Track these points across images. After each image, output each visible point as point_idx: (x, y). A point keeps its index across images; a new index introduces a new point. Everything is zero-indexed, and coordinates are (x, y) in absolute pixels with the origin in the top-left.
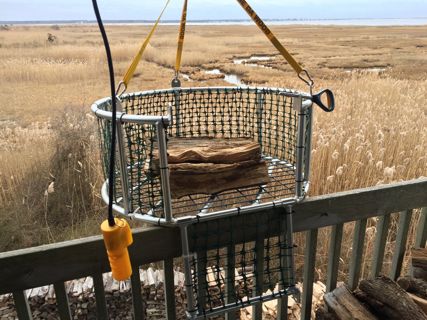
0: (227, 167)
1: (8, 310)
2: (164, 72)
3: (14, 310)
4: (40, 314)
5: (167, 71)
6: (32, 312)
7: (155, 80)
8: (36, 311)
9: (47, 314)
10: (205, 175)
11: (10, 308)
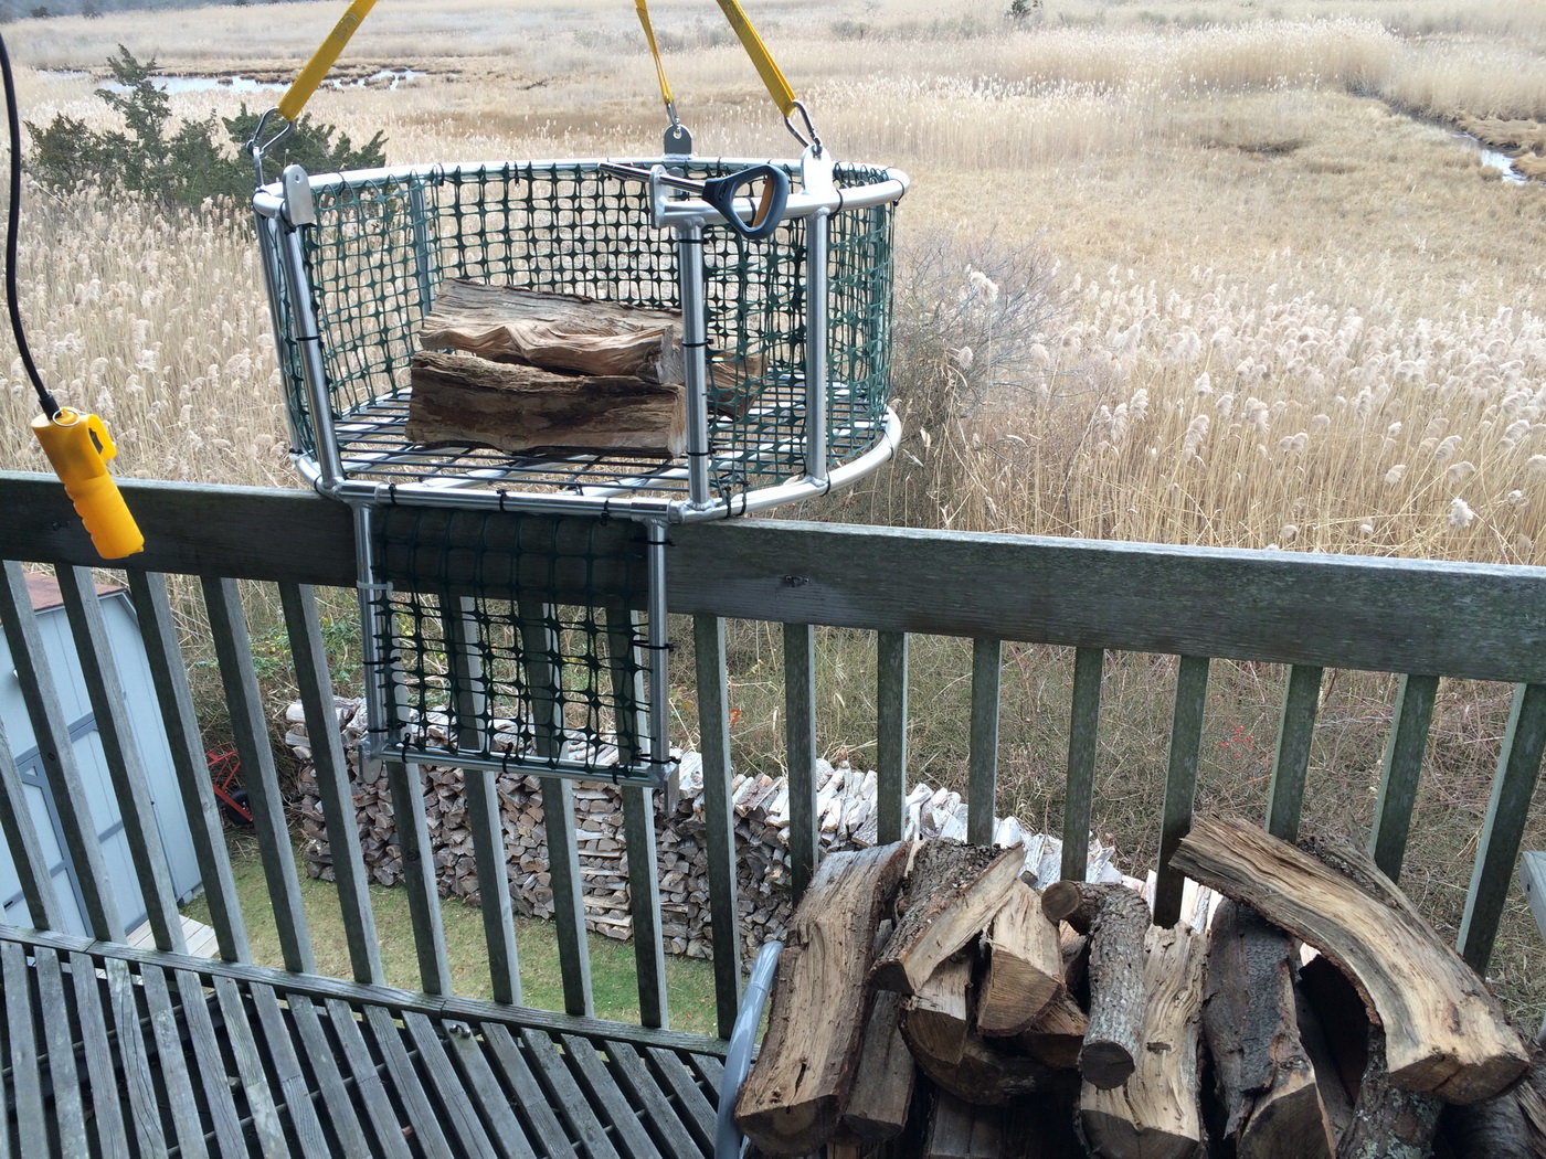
0: (556, 384)
1: (604, 803)
2: (1405, 140)
3: (617, 810)
4: (678, 844)
5: (1419, 136)
6: (659, 832)
7: (1352, 170)
8: (669, 832)
9: (696, 850)
10: (496, 396)
11: (610, 801)
